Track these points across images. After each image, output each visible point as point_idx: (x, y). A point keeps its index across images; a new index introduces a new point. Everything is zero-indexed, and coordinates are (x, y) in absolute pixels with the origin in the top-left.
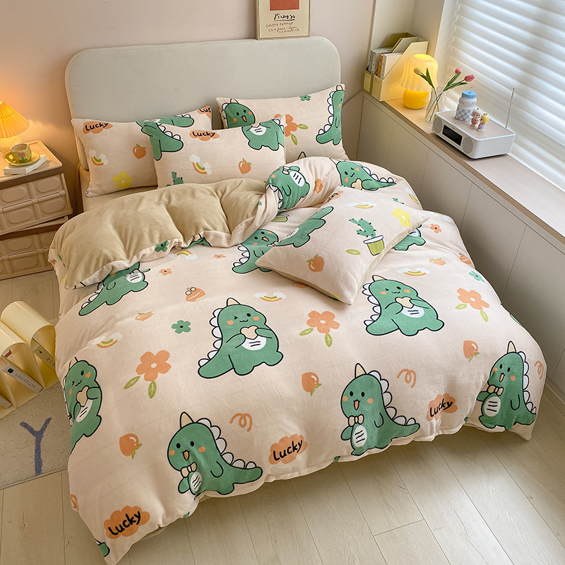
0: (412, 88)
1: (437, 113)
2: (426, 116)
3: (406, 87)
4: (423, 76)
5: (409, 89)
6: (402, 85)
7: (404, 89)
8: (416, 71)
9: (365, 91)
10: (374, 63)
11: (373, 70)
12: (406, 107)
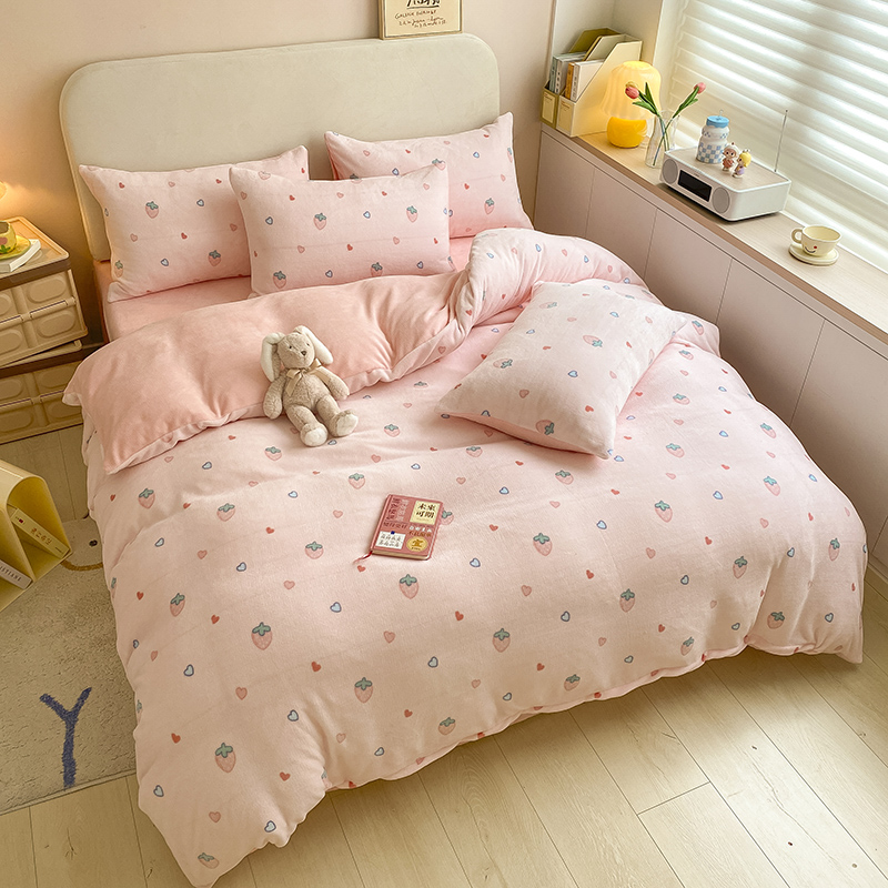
0: (623, 115)
1: (667, 152)
2: (647, 158)
3: (613, 113)
5: (618, 117)
6: (605, 110)
7: (609, 116)
9: (545, 121)
10: (558, 76)
11: (558, 88)
12: (613, 145)
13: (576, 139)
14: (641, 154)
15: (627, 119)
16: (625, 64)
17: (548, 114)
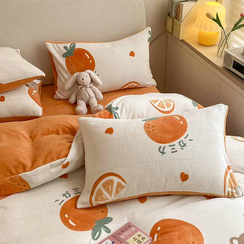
0: (205, 29)
1: (227, 50)
2: (218, 52)
3: (200, 28)
4: (214, 20)
5: (202, 30)
6: (196, 27)
7: (198, 30)
8: (208, 15)
9: (168, 32)
10: (173, 9)
11: (173, 15)
12: (201, 45)
13: (183, 41)
14: (215, 50)
15: (207, 32)
16: (206, 3)
17: (169, 28)
